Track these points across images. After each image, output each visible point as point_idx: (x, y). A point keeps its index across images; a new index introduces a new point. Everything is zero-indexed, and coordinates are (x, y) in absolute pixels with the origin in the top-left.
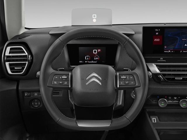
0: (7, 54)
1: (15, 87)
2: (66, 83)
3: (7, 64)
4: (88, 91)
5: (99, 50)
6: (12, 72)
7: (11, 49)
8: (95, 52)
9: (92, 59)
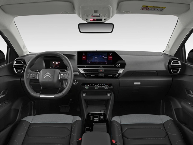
0: (15, 64)
1: (19, 79)
2: (36, 77)
3: (14, 68)
4: (45, 81)
5: (59, 62)
6: (17, 72)
7: (16, 62)
8: (57, 63)
9: (56, 66)
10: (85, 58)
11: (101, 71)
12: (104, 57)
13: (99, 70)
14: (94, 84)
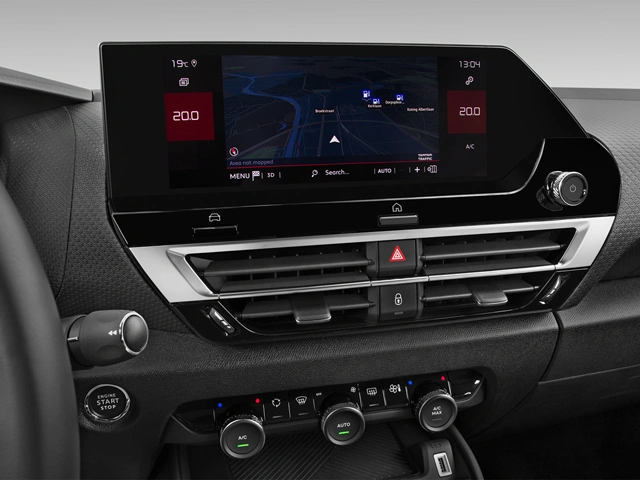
10: (193, 116)
11: (397, 256)
12: (408, 102)
13: (371, 254)
14: (308, 392)
